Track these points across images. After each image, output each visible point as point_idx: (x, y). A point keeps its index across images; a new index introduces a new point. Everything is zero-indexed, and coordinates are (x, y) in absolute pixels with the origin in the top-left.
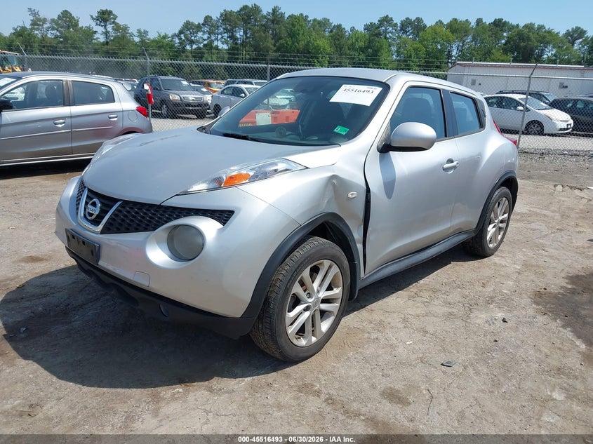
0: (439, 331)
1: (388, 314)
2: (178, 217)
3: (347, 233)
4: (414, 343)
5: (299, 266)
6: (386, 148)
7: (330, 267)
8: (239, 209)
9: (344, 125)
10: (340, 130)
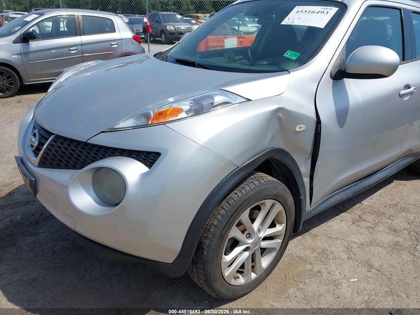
0: (385, 266)
1: (331, 240)
2: (103, 157)
3: (292, 168)
4: (359, 281)
5: (236, 210)
6: (340, 75)
7: (273, 206)
8: (167, 151)
9: (294, 49)
10: (290, 54)
